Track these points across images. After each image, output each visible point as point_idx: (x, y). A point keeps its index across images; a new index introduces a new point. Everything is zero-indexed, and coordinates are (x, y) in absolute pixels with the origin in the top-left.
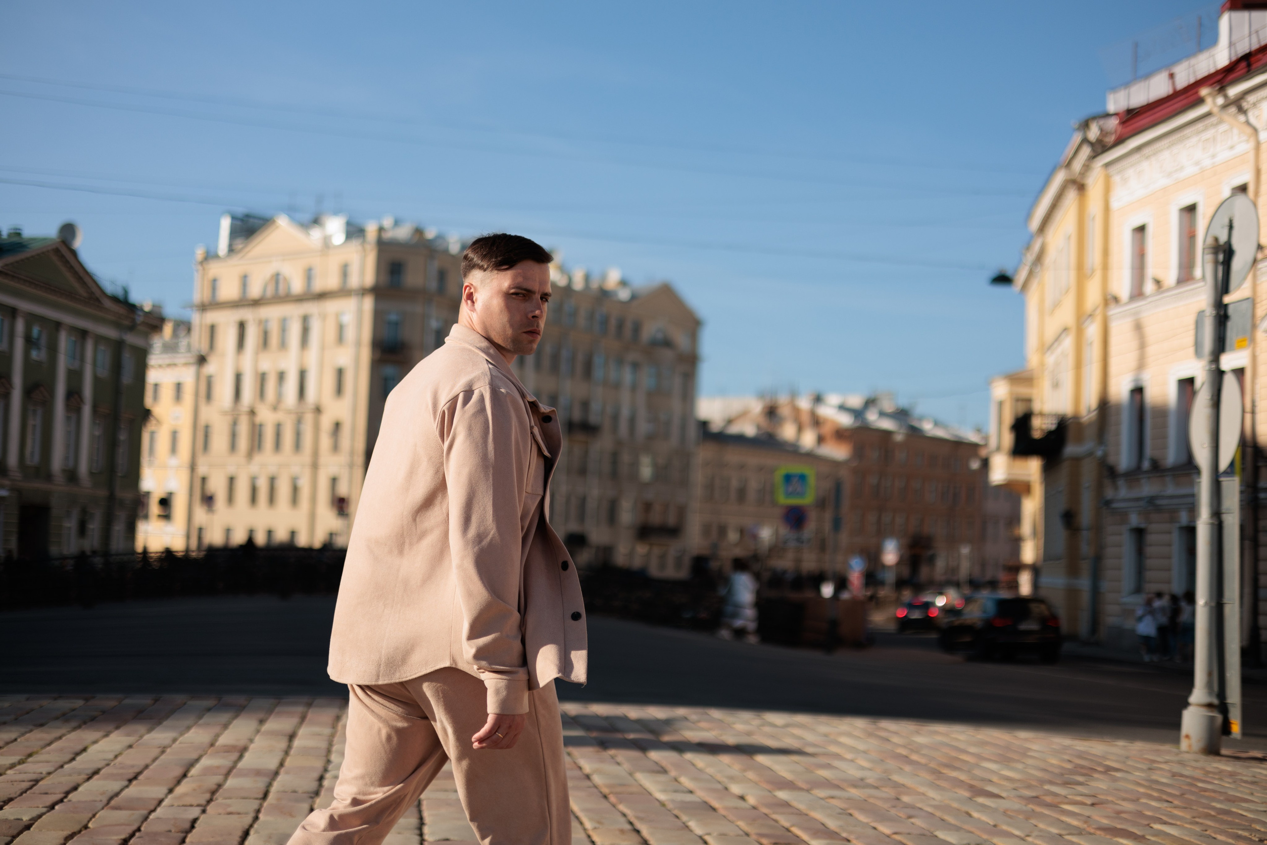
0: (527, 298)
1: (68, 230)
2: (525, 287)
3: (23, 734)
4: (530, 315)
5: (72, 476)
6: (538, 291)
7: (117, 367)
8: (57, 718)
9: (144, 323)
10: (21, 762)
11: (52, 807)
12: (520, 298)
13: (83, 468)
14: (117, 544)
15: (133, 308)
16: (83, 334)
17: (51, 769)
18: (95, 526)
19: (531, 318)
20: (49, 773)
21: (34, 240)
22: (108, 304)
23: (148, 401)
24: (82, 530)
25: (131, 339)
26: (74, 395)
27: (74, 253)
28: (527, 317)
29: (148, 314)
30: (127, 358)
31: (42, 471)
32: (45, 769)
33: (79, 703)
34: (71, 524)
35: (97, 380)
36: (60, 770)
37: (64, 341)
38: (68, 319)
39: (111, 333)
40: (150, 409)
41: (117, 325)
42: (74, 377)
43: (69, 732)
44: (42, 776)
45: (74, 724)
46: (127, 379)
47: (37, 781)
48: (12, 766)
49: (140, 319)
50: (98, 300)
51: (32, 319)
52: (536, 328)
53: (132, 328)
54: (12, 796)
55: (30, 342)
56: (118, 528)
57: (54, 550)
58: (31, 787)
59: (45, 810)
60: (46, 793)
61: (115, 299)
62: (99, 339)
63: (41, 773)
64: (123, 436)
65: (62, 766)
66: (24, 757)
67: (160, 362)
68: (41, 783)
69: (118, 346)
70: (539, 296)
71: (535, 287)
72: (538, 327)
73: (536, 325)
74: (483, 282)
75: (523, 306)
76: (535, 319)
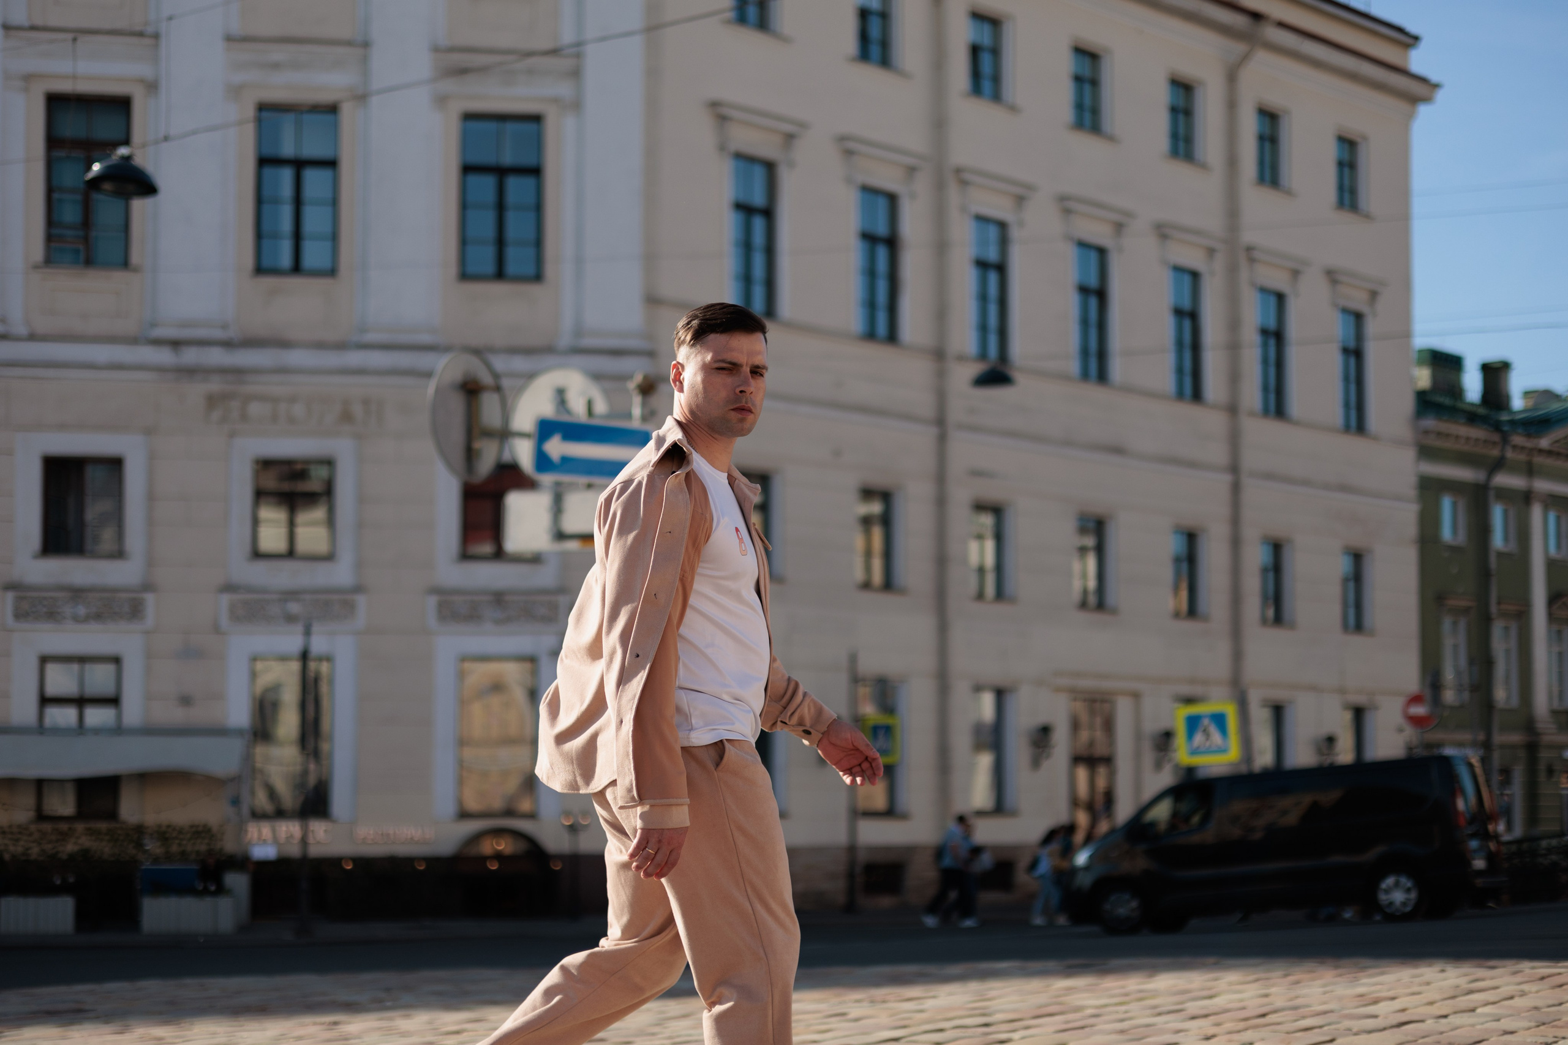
0: (734, 372)
4: (738, 390)
6: (748, 363)
12: (727, 373)
19: (739, 394)
28: (735, 393)
70: (748, 369)
71: (742, 358)
72: (746, 403)
73: (744, 400)
74: (688, 358)
75: (729, 380)
76: (744, 394)
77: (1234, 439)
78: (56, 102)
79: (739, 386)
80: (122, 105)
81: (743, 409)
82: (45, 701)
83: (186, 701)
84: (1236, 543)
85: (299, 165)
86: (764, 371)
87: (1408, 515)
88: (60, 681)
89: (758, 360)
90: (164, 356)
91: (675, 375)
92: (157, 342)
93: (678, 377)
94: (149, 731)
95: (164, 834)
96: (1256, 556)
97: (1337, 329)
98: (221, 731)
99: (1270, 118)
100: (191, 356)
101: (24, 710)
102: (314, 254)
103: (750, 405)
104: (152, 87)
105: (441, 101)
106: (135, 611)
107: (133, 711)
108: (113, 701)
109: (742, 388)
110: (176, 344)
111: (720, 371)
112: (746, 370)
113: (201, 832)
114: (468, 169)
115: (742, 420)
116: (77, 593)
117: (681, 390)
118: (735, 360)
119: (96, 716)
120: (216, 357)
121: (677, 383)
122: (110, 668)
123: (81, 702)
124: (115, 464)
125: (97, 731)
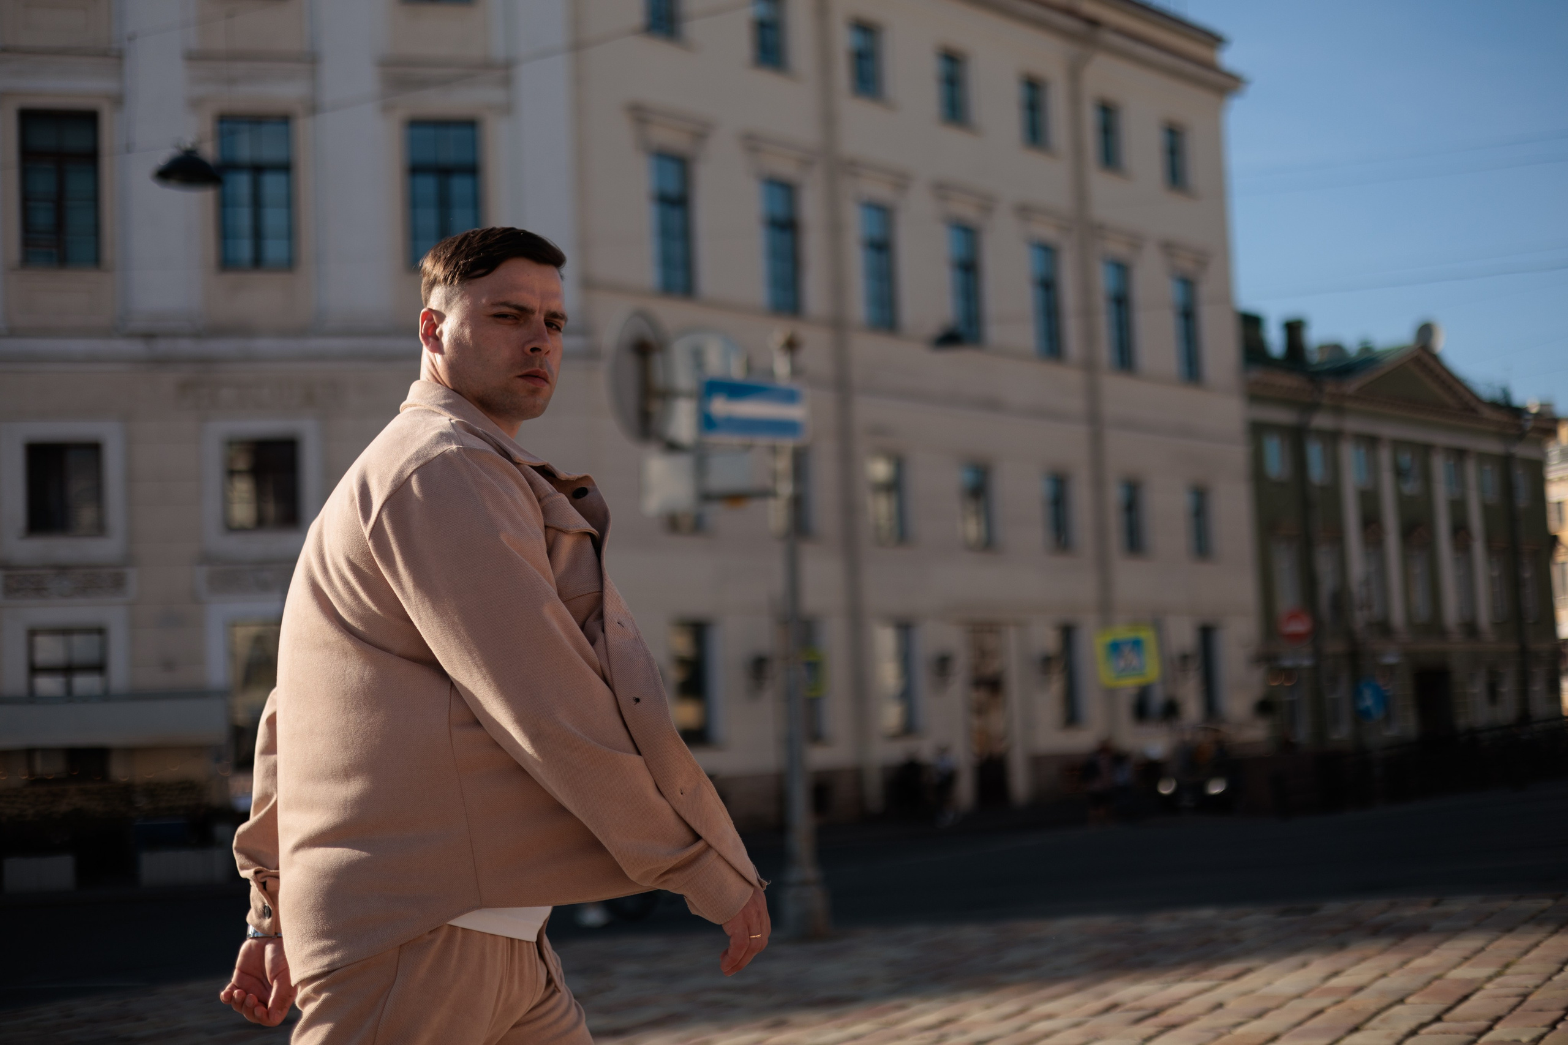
0: (522, 322)
1: (1426, 331)
2: (514, 303)
3: (1491, 941)
4: (528, 348)
5: (1470, 628)
6: (540, 309)
7: (1508, 488)
8: (1525, 922)
9: (1535, 429)
10: (1499, 974)
11: (1553, 1026)
12: (510, 322)
13: (1484, 617)
14: (1539, 707)
15: (1518, 412)
16: (1460, 454)
17: (1539, 982)
18: (1508, 688)
19: (530, 353)
20: (1537, 987)
21: (1388, 352)
22: (1487, 413)
23: (1553, 525)
24: (1493, 693)
25: (1522, 451)
26: (1460, 531)
27: (1435, 358)
28: (524, 353)
29: (1538, 415)
30: (1520, 476)
31: (1434, 626)
32: (1531, 982)
33: (1548, 903)
34: (1478, 689)
35: (1487, 509)
36: (1549, 983)
37: (1440, 466)
38: (1441, 439)
39: (1493, 447)
40: (1557, 534)
41: (1502, 435)
42: (1458, 507)
43: (1546, 938)
44: (1528, 990)
45: (1550, 928)
46: (1523, 501)
47: (1524, 997)
48: (1490, 979)
49: (1529, 425)
50: (1473, 410)
51: (1398, 445)
52: (538, 368)
53: (1521, 436)
54: (1501, 1013)
55: (1400, 473)
56: (1538, 688)
57: (1462, 722)
58: (1520, 1004)
59: (1545, 1030)
60: (1540, 1010)
61: (1494, 405)
62: (1483, 457)
63: (1527, 987)
64: (1527, 574)
65: (1550, 978)
66: (1498, 969)
67: (1560, 474)
68: (1531, 998)
69: (1506, 463)
70: (542, 318)
71: (531, 301)
72: (541, 366)
73: (537, 363)
74: (448, 301)
75: (515, 334)
76: (537, 353)
77: (1093, 394)
78: (29, 118)
79: (530, 341)
80: (89, 119)
81: (537, 377)
82: (35, 670)
83: (169, 665)
84: (1098, 484)
85: (258, 169)
86: (563, 322)
87: (1238, 455)
88: (50, 650)
89: (554, 306)
90: (136, 347)
91: (426, 329)
92: (132, 335)
93: (430, 331)
94: (136, 696)
95: (153, 790)
96: (1115, 495)
97: (1170, 292)
98: (200, 693)
99: (1108, 112)
100: (163, 346)
101: (15, 680)
102: (274, 249)
103: (546, 370)
104: (118, 101)
105: (387, 109)
106: (118, 583)
107: (119, 675)
108: (99, 667)
109: (535, 345)
110: (149, 336)
111: (499, 320)
112: (539, 318)
113: (188, 787)
114: (415, 170)
115: (534, 392)
116: (62, 569)
117: (437, 347)
118: (522, 303)
119: (84, 683)
120: (186, 346)
121: (431, 339)
122: (95, 638)
123: (68, 670)
124: (93, 449)
125: (87, 699)
